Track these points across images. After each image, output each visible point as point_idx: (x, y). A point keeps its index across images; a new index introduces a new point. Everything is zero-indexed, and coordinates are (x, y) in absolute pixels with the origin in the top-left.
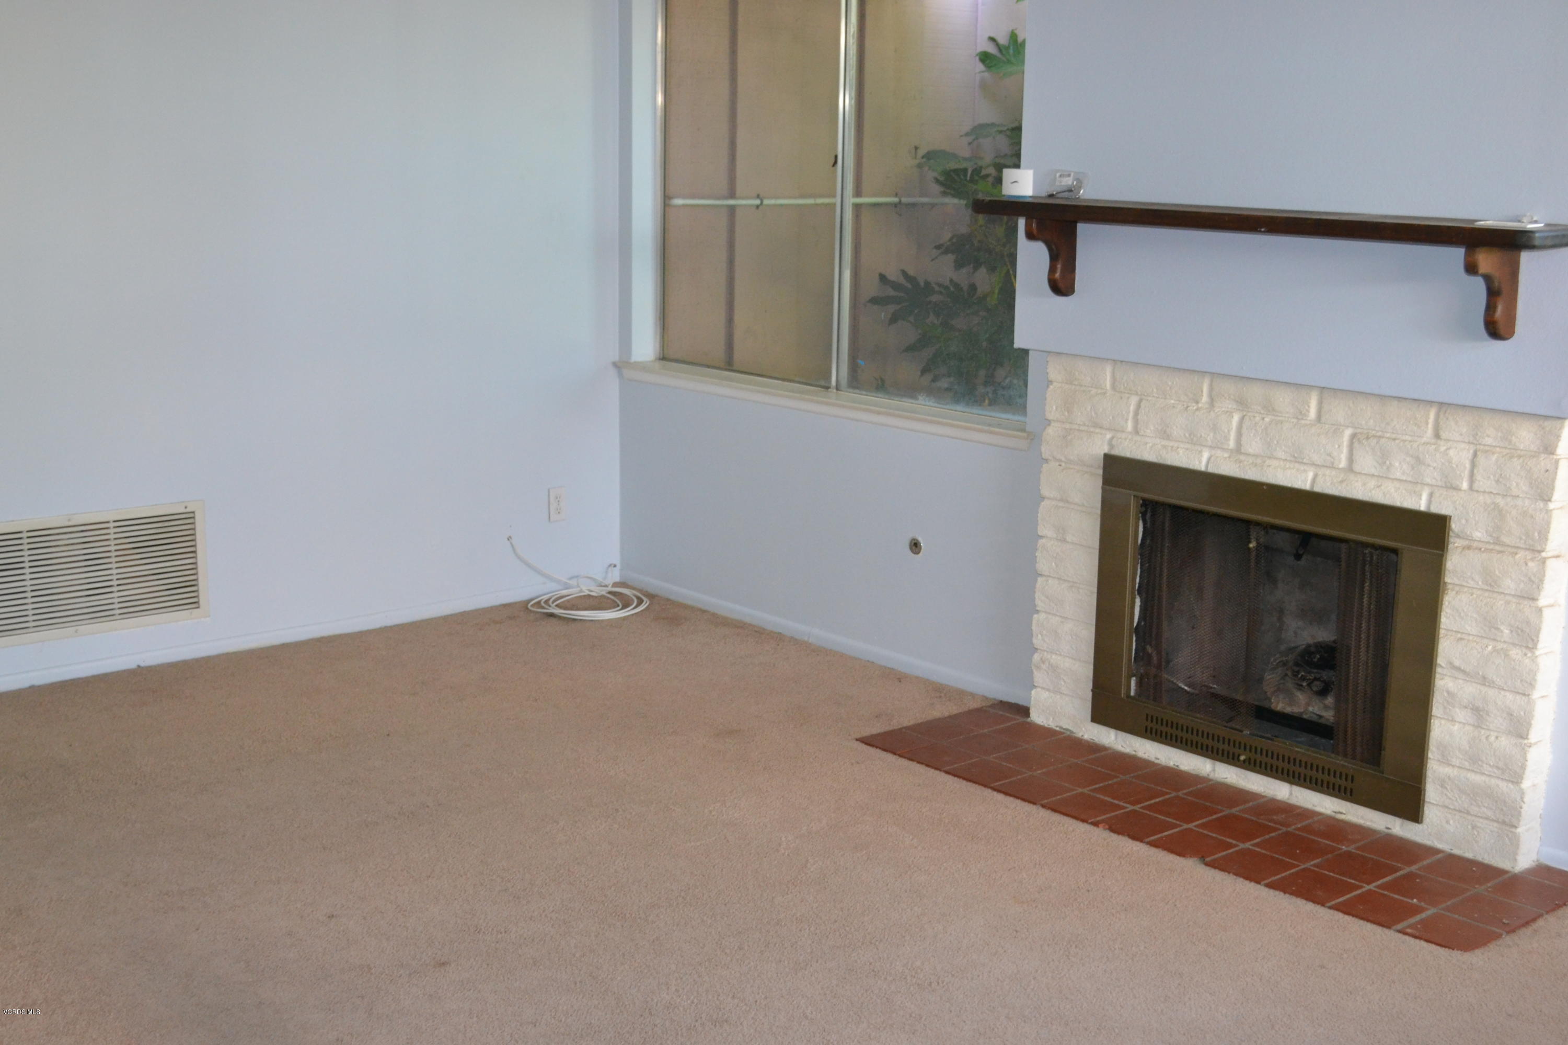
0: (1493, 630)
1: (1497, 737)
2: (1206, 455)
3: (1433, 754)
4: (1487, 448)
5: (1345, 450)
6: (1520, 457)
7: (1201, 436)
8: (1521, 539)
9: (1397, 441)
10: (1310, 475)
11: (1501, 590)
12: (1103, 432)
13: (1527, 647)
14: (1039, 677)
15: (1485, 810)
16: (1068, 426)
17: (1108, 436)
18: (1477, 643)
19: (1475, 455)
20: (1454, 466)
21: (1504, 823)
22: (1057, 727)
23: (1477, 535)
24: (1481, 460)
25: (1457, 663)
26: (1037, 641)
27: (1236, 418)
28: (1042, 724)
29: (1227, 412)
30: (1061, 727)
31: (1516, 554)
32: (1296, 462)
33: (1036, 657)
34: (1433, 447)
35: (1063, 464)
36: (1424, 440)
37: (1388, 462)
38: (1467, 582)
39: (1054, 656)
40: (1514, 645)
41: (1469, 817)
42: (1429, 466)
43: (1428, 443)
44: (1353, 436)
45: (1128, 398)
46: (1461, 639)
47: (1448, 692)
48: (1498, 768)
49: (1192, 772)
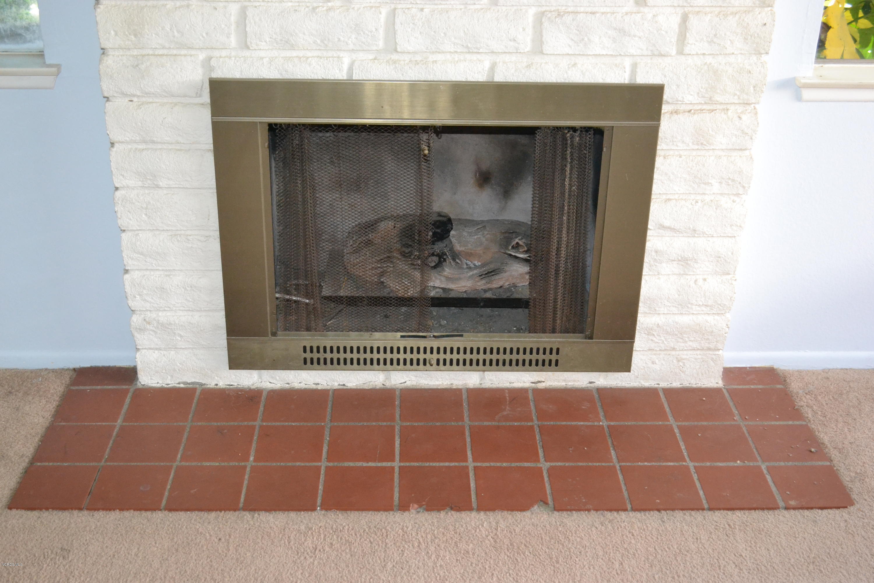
0: (702, 185)
1: (705, 280)
2: (346, 62)
3: (642, 308)
4: (697, 9)
5: (530, 31)
6: (734, 14)
7: (339, 40)
8: (735, 94)
9: (598, 15)
10: (487, 65)
11: (712, 147)
12: (193, 52)
13: (738, 195)
14: (141, 339)
15: (690, 343)
16: (135, 52)
17: (202, 56)
18: (685, 200)
19: (685, 19)
20: (663, 33)
21: (709, 349)
22: (179, 383)
23: (689, 98)
24: (693, 22)
25: (667, 223)
26: (134, 303)
27: (384, 11)
28: (158, 385)
29: (371, 7)
30: (184, 383)
31: (728, 110)
32: (469, 52)
33: (136, 319)
34: (639, 15)
35: (135, 99)
36: (625, 9)
37: (586, 39)
38: (677, 146)
39: (160, 314)
40: (721, 194)
41: (673, 353)
42: (635, 36)
43: (632, 13)
44: (540, 18)
45: (225, 7)
46: (669, 200)
47: (656, 252)
48: (707, 306)
49: (366, 387)
